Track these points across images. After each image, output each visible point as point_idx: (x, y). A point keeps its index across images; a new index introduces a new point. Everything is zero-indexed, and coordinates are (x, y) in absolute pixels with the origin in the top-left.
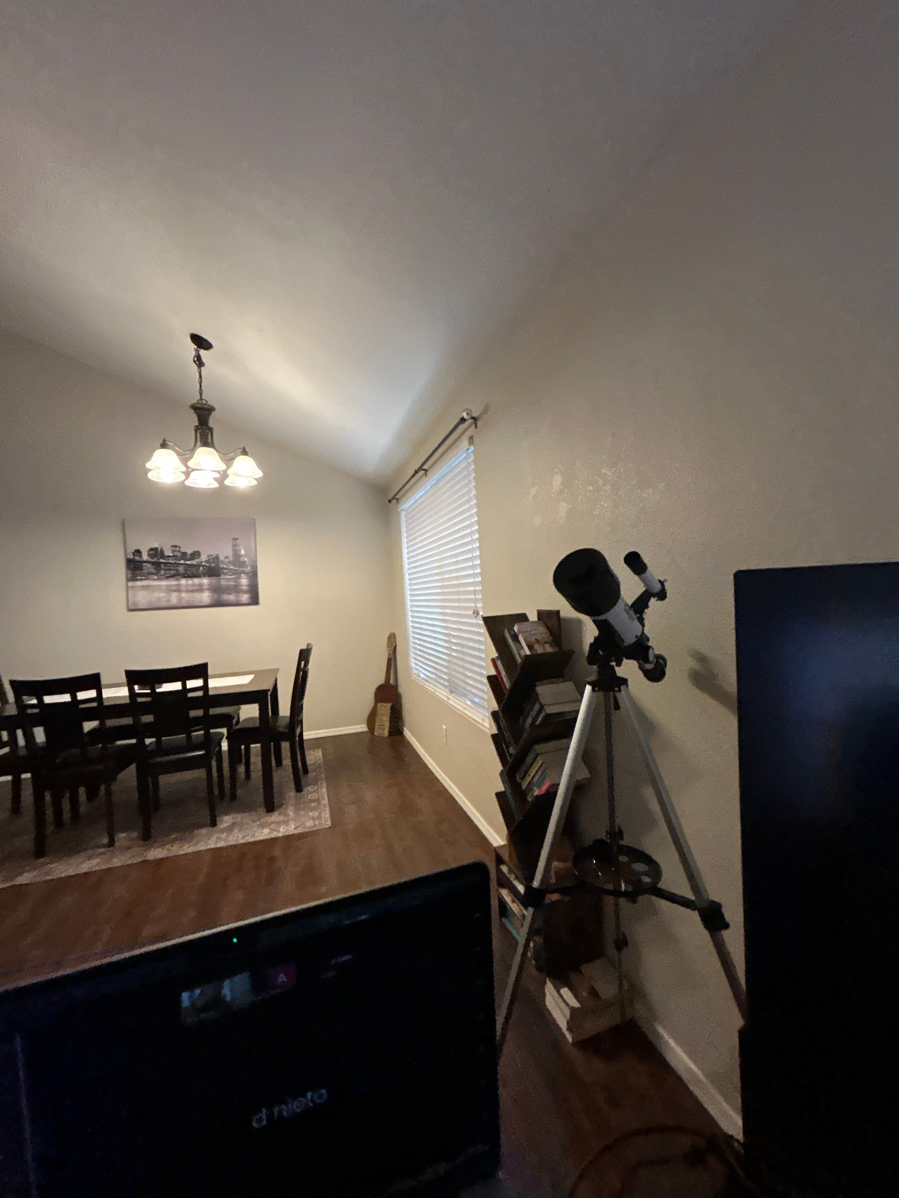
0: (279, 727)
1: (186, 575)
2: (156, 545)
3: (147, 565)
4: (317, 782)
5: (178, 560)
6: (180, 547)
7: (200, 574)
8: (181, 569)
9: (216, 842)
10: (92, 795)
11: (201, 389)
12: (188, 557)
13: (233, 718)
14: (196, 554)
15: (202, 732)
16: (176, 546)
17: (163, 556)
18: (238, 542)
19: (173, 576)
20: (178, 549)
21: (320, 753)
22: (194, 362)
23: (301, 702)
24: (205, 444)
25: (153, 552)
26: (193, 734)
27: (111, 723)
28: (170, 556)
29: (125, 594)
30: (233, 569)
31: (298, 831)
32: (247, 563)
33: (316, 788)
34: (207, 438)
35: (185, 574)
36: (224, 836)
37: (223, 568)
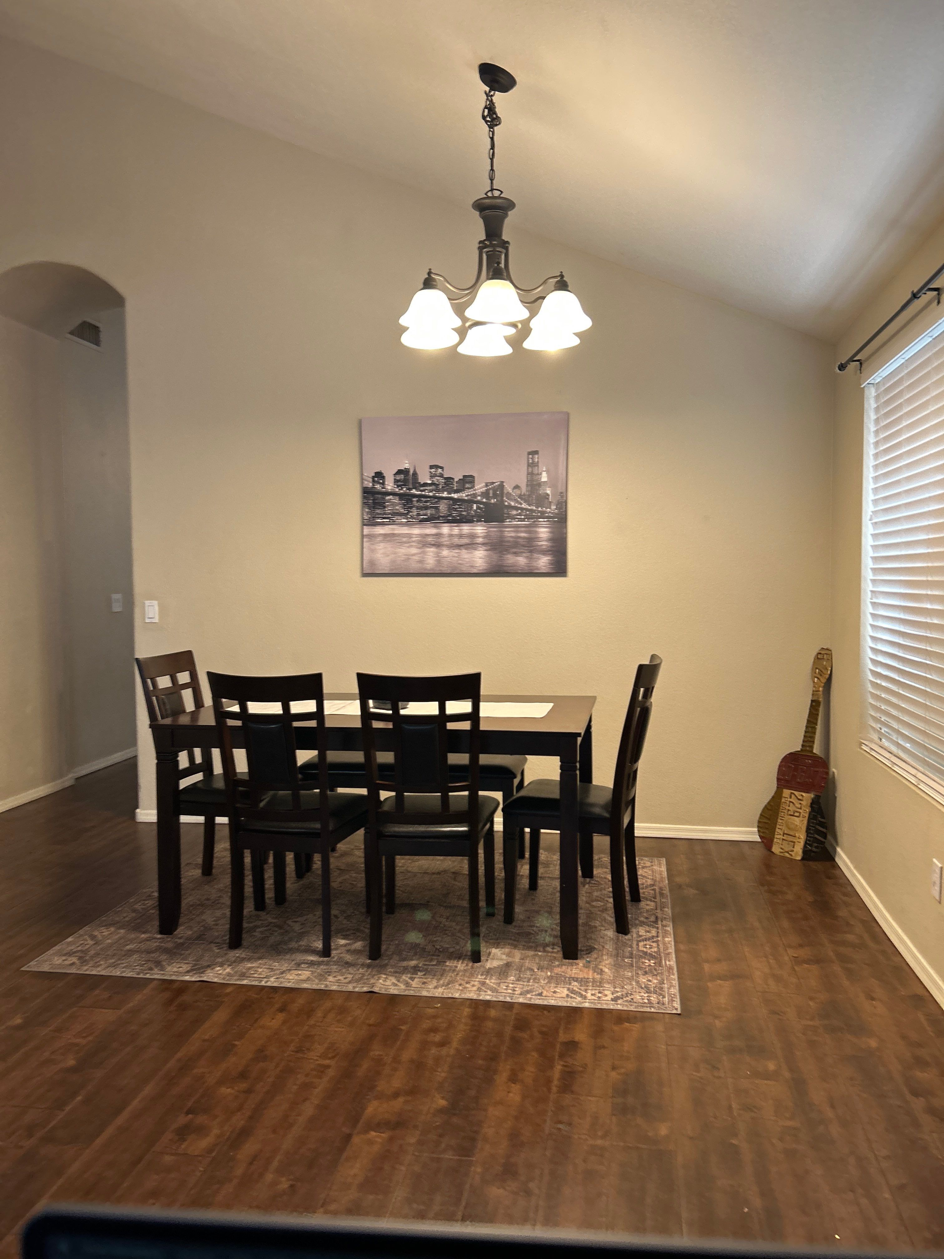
0: (592, 805)
1: (450, 518)
2: (406, 465)
3: (391, 499)
4: (656, 922)
5: (438, 490)
6: (442, 468)
7: (473, 516)
8: (443, 507)
9: (479, 989)
10: (303, 868)
11: (492, 168)
12: (455, 486)
13: (515, 777)
14: (468, 481)
15: (466, 793)
16: (437, 467)
17: (417, 485)
18: (536, 460)
19: (430, 519)
20: (440, 470)
21: (664, 869)
22: (484, 117)
23: (635, 765)
24: (495, 274)
25: (401, 477)
26: (450, 794)
27: (334, 756)
28: (426, 484)
29: (358, 545)
30: (527, 510)
31: (619, 1007)
32: (550, 498)
33: (654, 932)
34: (498, 263)
35: (449, 516)
36: (491, 982)
37: (510, 507)
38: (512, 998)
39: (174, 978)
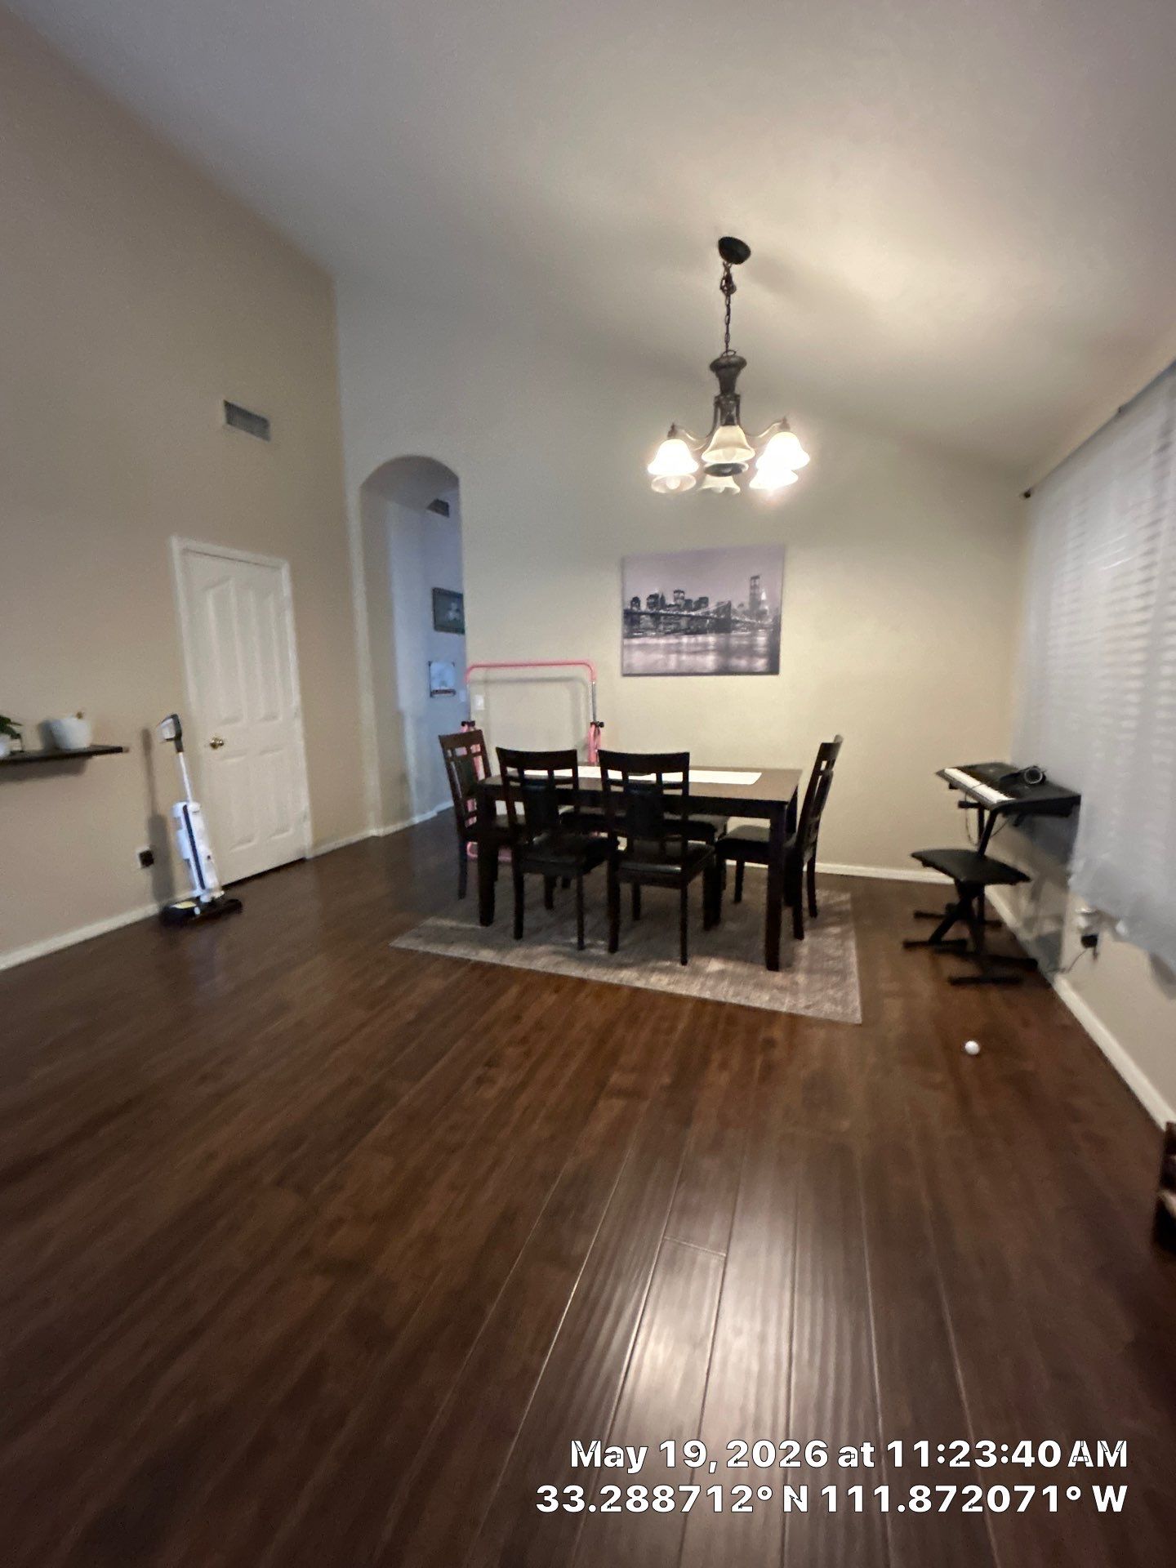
1: (689, 631)
2: (656, 591)
3: (644, 618)
5: (681, 610)
6: (683, 592)
7: (706, 629)
8: (683, 623)
11: (727, 333)
12: (693, 606)
14: (703, 601)
16: (679, 592)
17: (664, 606)
18: (757, 583)
19: (674, 632)
20: (682, 595)
22: (722, 288)
24: (729, 421)
25: (653, 600)
28: (670, 606)
29: (619, 653)
30: (749, 623)
32: (768, 613)
34: (730, 411)
35: (686, 629)
36: (710, 983)
37: (737, 622)
38: (725, 998)
39: (483, 960)
